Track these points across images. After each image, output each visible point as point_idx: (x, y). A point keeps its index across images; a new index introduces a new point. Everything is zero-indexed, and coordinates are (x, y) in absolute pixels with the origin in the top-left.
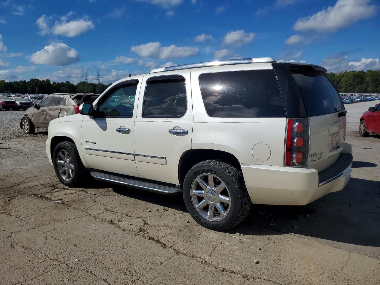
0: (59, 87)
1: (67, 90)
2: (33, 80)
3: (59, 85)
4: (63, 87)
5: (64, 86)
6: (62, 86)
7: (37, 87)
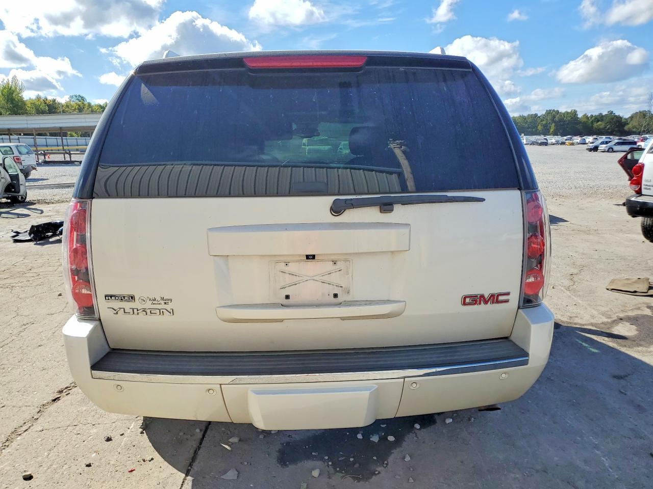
0: (592, 122)
1: (605, 127)
2: (549, 112)
3: (593, 118)
4: (600, 123)
5: (602, 120)
6: (598, 121)
7: (553, 124)
